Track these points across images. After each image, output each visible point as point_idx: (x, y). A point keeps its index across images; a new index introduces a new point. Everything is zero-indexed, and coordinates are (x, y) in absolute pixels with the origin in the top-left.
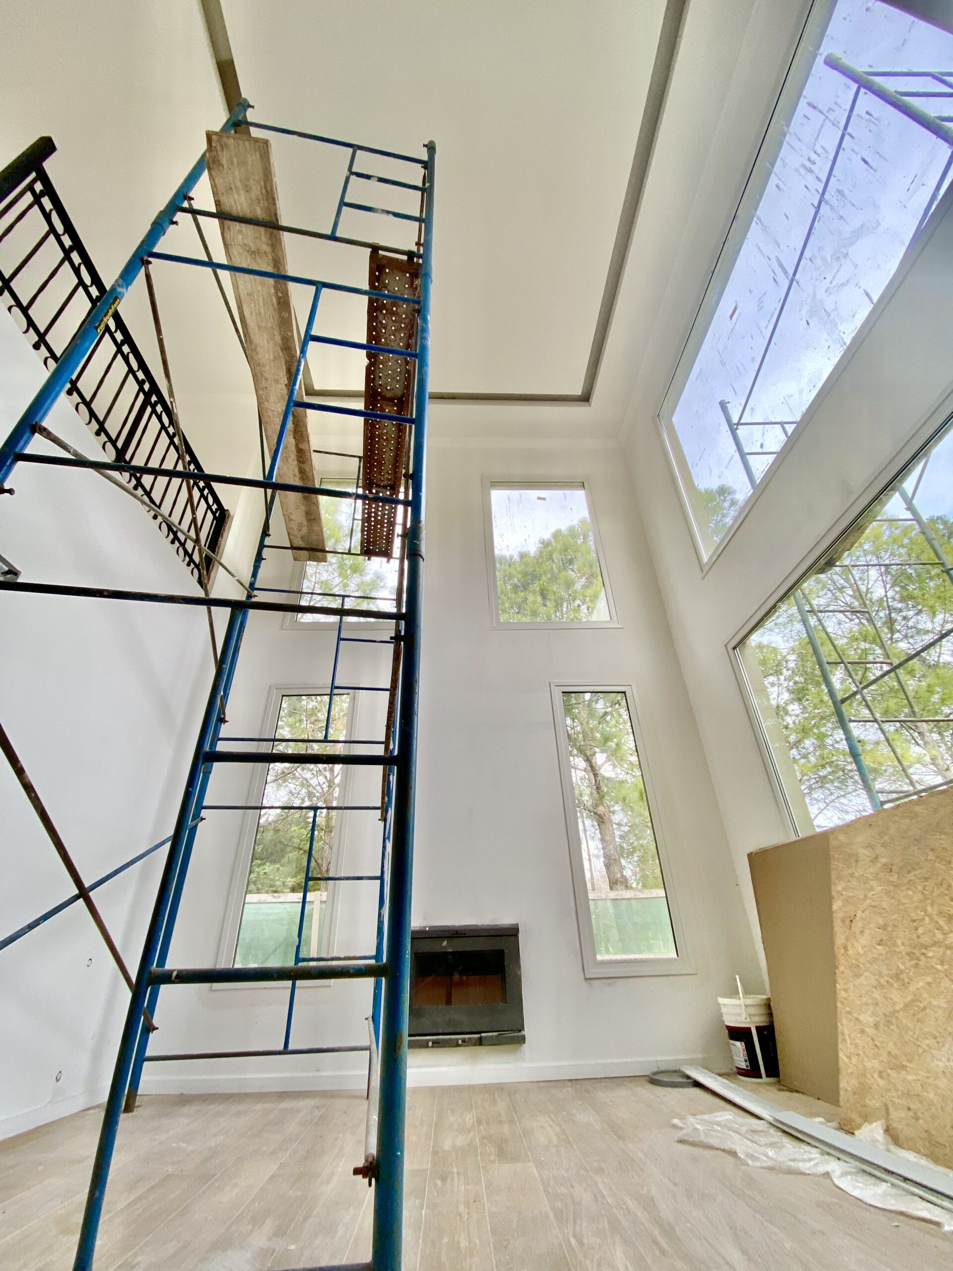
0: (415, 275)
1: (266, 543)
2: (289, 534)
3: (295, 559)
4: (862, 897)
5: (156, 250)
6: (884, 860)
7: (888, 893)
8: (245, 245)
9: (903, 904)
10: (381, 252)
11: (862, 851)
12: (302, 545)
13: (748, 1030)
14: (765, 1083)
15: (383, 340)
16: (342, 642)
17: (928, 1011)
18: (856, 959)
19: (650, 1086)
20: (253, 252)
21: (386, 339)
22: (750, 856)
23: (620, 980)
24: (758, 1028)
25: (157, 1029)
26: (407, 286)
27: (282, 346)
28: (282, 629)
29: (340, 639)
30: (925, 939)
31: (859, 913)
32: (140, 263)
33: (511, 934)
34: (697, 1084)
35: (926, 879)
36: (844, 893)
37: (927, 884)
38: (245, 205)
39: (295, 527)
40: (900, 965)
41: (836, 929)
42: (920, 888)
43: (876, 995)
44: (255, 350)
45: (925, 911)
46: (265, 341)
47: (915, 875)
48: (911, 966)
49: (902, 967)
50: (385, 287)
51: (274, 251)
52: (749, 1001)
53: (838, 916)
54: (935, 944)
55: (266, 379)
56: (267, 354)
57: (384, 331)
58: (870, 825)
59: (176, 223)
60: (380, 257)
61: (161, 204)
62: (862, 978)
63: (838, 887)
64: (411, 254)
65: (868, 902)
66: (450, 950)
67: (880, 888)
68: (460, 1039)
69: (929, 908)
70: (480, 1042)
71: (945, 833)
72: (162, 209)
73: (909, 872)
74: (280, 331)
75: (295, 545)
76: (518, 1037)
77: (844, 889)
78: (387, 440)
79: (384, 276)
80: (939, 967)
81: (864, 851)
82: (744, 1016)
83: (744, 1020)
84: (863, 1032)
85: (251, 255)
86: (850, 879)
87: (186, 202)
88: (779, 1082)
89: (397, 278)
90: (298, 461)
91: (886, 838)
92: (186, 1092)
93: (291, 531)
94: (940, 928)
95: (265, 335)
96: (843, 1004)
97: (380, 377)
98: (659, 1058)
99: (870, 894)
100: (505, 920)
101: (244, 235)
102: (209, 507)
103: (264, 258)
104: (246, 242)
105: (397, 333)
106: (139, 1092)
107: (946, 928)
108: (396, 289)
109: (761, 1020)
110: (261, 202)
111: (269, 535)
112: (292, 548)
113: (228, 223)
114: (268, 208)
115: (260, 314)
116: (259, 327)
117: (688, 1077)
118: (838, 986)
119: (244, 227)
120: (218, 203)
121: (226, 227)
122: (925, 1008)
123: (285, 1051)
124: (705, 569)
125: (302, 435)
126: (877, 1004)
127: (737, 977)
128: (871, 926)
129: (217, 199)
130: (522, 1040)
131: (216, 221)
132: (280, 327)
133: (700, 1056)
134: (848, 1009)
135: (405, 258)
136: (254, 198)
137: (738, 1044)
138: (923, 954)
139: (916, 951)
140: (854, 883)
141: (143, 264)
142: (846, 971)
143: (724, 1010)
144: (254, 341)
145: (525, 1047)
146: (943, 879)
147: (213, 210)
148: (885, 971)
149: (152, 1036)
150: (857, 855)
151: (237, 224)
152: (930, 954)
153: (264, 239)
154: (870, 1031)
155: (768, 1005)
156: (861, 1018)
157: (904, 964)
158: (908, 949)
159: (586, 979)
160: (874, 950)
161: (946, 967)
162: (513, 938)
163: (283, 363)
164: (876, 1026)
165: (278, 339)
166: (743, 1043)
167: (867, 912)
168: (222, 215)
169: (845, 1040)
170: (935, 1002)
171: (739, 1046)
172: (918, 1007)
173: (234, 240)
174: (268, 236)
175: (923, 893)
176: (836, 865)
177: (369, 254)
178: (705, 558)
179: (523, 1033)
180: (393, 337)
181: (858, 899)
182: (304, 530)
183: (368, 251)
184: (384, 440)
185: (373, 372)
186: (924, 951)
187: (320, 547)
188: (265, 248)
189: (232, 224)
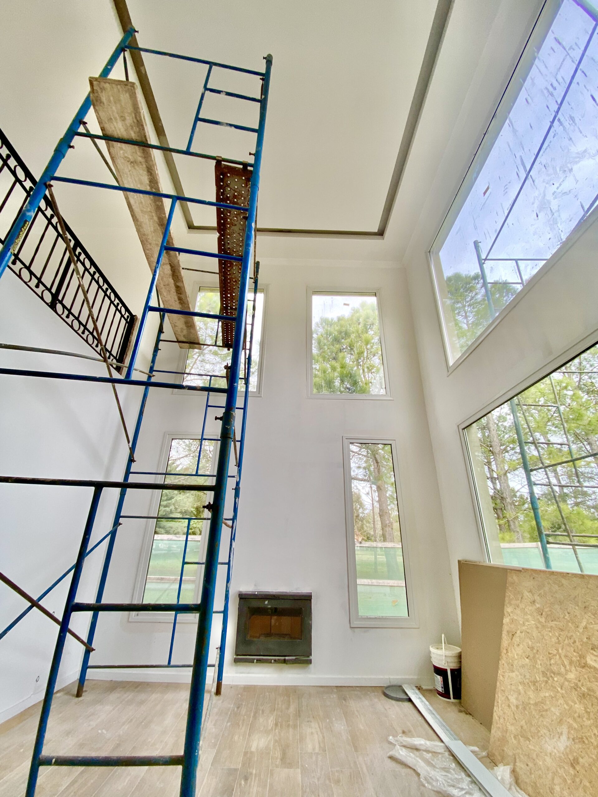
0: (248, 180)
1: (162, 338)
2: (175, 334)
3: (181, 348)
4: (521, 622)
5: (57, 174)
6: (538, 606)
7: (537, 628)
8: (126, 157)
9: (545, 640)
10: (223, 163)
11: (526, 594)
12: (184, 340)
13: (446, 670)
14: (452, 703)
15: (229, 220)
17: (548, 712)
18: (512, 661)
19: (383, 697)
20: (132, 162)
21: (231, 220)
22: (459, 562)
23: (371, 629)
24: (452, 670)
25: (95, 650)
26: (243, 185)
27: (159, 223)
28: (172, 394)
29: (208, 406)
30: (555, 668)
31: (518, 632)
32: (44, 187)
33: (307, 599)
34: (410, 700)
35: (562, 630)
36: (511, 615)
37: (561, 633)
38: (123, 130)
39: (179, 330)
40: (537, 677)
41: (503, 635)
42: (557, 634)
43: (520, 688)
44: (140, 226)
45: (557, 650)
46: (147, 220)
47: (556, 625)
48: (544, 681)
49: (538, 679)
50: (228, 186)
51: (146, 161)
52: (449, 653)
53: (505, 628)
54: (559, 674)
55: (150, 244)
56: (149, 228)
57: (229, 214)
58: (534, 578)
59: (73, 147)
60: (223, 166)
61: (61, 134)
62: (514, 674)
63: (508, 609)
64: (245, 165)
65: (524, 628)
66: (269, 607)
67: (533, 622)
68: (273, 659)
69: (560, 651)
70: (285, 661)
71: (578, 606)
72: (62, 137)
73: (552, 621)
74: (156, 214)
75: (179, 340)
76: (308, 660)
77: (512, 612)
78: (236, 281)
79: (226, 179)
80: (559, 689)
81: (528, 594)
82: (444, 661)
83: (444, 664)
84: (509, 706)
85: (131, 164)
86: (517, 608)
87: (82, 126)
88: (460, 703)
89: (236, 180)
90: (177, 293)
91: (542, 591)
92: (114, 680)
93: (176, 332)
94: (565, 666)
95: (146, 216)
96: (500, 683)
97: (228, 243)
98: (391, 677)
99: (527, 623)
100: (304, 590)
101: (124, 150)
102: (122, 316)
103: (141, 166)
104: (126, 155)
105: (238, 216)
106: (86, 678)
107: (568, 667)
108: (236, 187)
109: (454, 666)
110: (134, 128)
111: (164, 332)
112: (178, 342)
113: (110, 142)
114: (139, 132)
115: (141, 203)
116: (142, 211)
117: (407, 694)
118: (499, 672)
119: (123, 145)
120: (103, 129)
121: (111, 145)
122: (547, 710)
123: (169, 665)
124: (450, 371)
125: (178, 277)
126: (520, 694)
127: (443, 636)
128: (524, 643)
129: (102, 126)
130: (310, 662)
131: (103, 141)
132: (156, 211)
133: (416, 677)
134: (502, 688)
135: (241, 167)
136: (128, 125)
137: (439, 677)
138: (552, 677)
139: (548, 674)
140: (518, 611)
141: (47, 187)
142: (505, 664)
143: (432, 655)
144: (139, 220)
145: (311, 666)
146: (572, 636)
147: (100, 133)
148: (528, 677)
149: (92, 654)
150: (523, 594)
151: (119, 143)
152: (556, 679)
153: (139, 154)
154: (514, 708)
155: (460, 656)
156: (510, 697)
157: (540, 678)
158: (543, 669)
159: (351, 628)
160: (523, 660)
161: (564, 692)
162: (309, 601)
163: (161, 234)
164: (517, 707)
165: (156, 218)
166: (442, 678)
167: (523, 633)
168: (107, 137)
169: (498, 706)
170: (553, 709)
171: (439, 678)
172: (543, 707)
173: (117, 154)
174: (141, 151)
175: (558, 638)
176: (509, 594)
177: (215, 164)
178: (451, 363)
179: (311, 658)
180: (235, 218)
181: (519, 623)
182: (185, 332)
183: (214, 162)
184: (234, 282)
185: (223, 240)
186: (553, 676)
187: (196, 341)
188: (140, 159)
189: (115, 143)
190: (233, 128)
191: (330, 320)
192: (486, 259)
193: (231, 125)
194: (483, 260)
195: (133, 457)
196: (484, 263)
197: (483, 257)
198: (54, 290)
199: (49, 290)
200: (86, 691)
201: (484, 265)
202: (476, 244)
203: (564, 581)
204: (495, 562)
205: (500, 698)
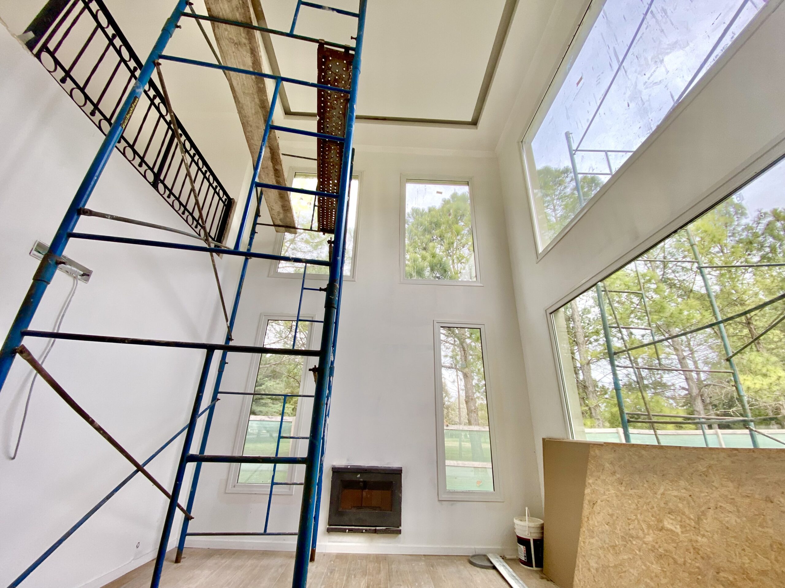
0: (349, 63)
1: (258, 222)
2: (272, 217)
3: (277, 231)
4: (602, 492)
5: (164, 53)
6: (618, 476)
7: (617, 496)
8: (230, 38)
9: (625, 507)
10: (325, 46)
12: (281, 224)
13: (529, 540)
14: (534, 570)
15: (329, 104)
16: (304, 291)
17: (627, 573)
18: (593, 528)
19: (469, 565)
20: (236, 43)
21: (331, 103)
22: (544, 439)
23: (459, 502)
24: (534, 540)
25: (193, 518)
26: (344, 69)
27: (260, 105)
28: (268, 277)
29: (303, 288)
30: (633, 532)
31: (599, 501)
32: (152, 64)
33: (397, 473)
34: (494, 568)
35: (640, 497)
36: (593, 486)
37: (639, 500)
38: (228, 11)
39: (276, 214)
40: (616, 542)
41: (584, 505)
42: (636, 501)
43: (600, 552)
44: (242, 108)
45: (636, 516)
46: (249, 103)
47: (635, 493)
48: (622, 545)
49: (617, 543)
50: (330, 69)
51: (250, 43)
52: (532, 525)
53: (587, 498)
54: (638, 537)
55: (251, 126)
56: (250, 110)
57: (329, 98)
58: (615, 451)
59: (179, 27)
60: (326, 50)
61: (169, 13)
62: (594, 539)
63: (590, 481)
64: (347, 48)
65: (605, 497)
66: (362, 480)
67: (613, 492)
68: (364, 529)
69: (639, 516)
70: (375, 532)
71: (656, 474)
72: (169, 16)
73: (631, 489)
74: (258, 96)
75: (276, 224)
76: (397, 530)
77: (593, 483)
78: (333, 165)
79: (328, 62)
80: (637, 552)
81: (608, 465)
82: (527, 532)
83: (527, 535)
84: (589, 570)
85: (235, 45)
86: (598, 479)
87: (188, 6)
88: (542, 571)
89: (338, 64)
90: (275, 176)
91: (622, 463)
92: (211, 548)
93: (273, 216)
94: (642, 530)
95: (248, 98)
96: (581, 548)
97: (328, 127)
98: (476, 547)
99: (607, 493)
100: (394, 464)
101: (229, 32)
102: (220, 199)
103: (244, 48)
104: (230, 36)
105: (338, 100)
106: (185, 546)
107: (646, 531)
108: (337, 71)
109: (536, 536)
110: (240, 9)
111: (260, 216)
112: (275, 225)
113: (216, 23)
114: (245, 13)
115: (244, 84)
116: (244, 93)
117: (491, 563)
118: (580, 538)
119: (228, 26)
120: (209, 10)
121: (216, 26)
122: (625, 572)
123: (265, 533)
124: (540, 258)
125: (277, 161)
126: (600, 558)
127: (527, 508)
128: (604, 511)
129: (208, 7)
130: (399, 532)
131: (209, 22)
132: (258, 93)
133: (500, 547)
134: (583, 554)
135: (343, 50)
136: (234, 6)
137: (522, 547)
138: (630, 540)
139: (627, 538)
140: (599, 482)
141: (155, 65)
142: (586, 531)
143: (516, 526)
144: (241, 101)
145: (401, 536)
146: (650, 502)
147: (206, 14)
148: (607, 541)
149: (190, 522)
150: (604, 466)
151: (224, 25)
152: (634, 543)
153: (243, 35)
154: (593, 571)
155: (542, 527)
156: (590, 561)
157: (619, 542)
158: (622, 534)
159: (439, 501)
160: (603, 527)
161: (642, 554)
162: (399, 475)
163: (262, 116)
164: (597, 570)
165: (257, 100)
166: (525, 547)
167: (604, 502)
168: (212, 18)
169: (579, 570)
170: (631, 570)
171: (522, 548)
172: (622, 569)
173: (222, 35)
174: (246, 33)
175: (637, 505)
176: (591, 466)
177: (317, 47)
178: (541, 249)
179: (400, 528)
180: (335, 102)
181: (600, 492)
182: (281, 216)
183: (316, 45)
184: (331, 165)
185: (323, 124)
186: (631, 539)
187: (292, 225)
188: (244, 41)
189: (220, 24)
190: (335, 12)
191: (421, 211)
192: (577, 150)
193: (333, 9)
194: (574, 150)
195: (231, 336)
196: (574, 154)
197: (574, 148)
198: (156, 170)
199: (152, 169)
200: (184, 558)
201: (575, 156)
202: (567, 135)
203: (643, 452)
204: (577, 438)
205: (580, 562)
